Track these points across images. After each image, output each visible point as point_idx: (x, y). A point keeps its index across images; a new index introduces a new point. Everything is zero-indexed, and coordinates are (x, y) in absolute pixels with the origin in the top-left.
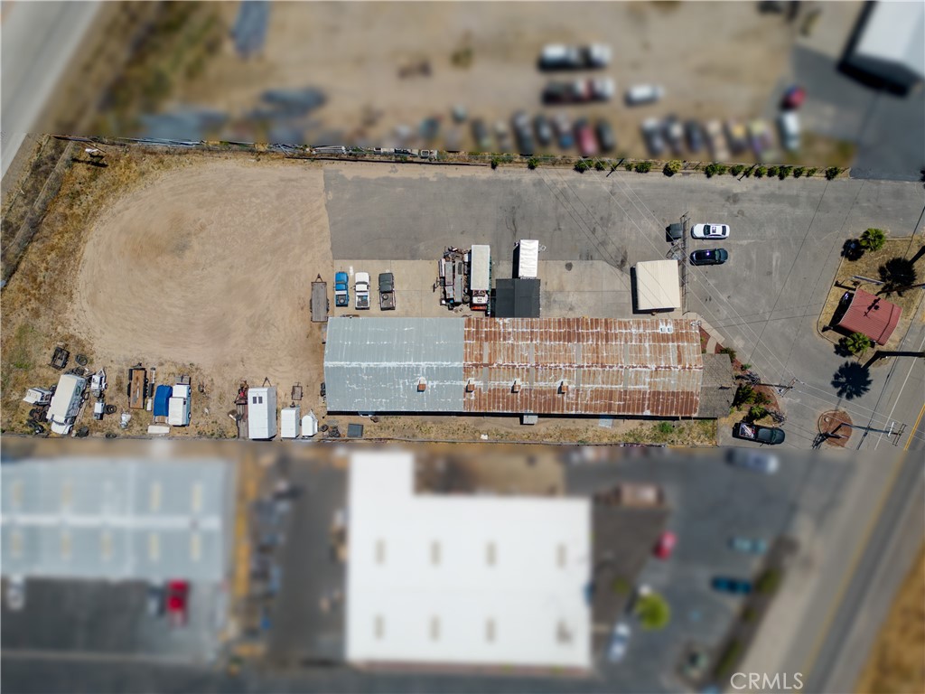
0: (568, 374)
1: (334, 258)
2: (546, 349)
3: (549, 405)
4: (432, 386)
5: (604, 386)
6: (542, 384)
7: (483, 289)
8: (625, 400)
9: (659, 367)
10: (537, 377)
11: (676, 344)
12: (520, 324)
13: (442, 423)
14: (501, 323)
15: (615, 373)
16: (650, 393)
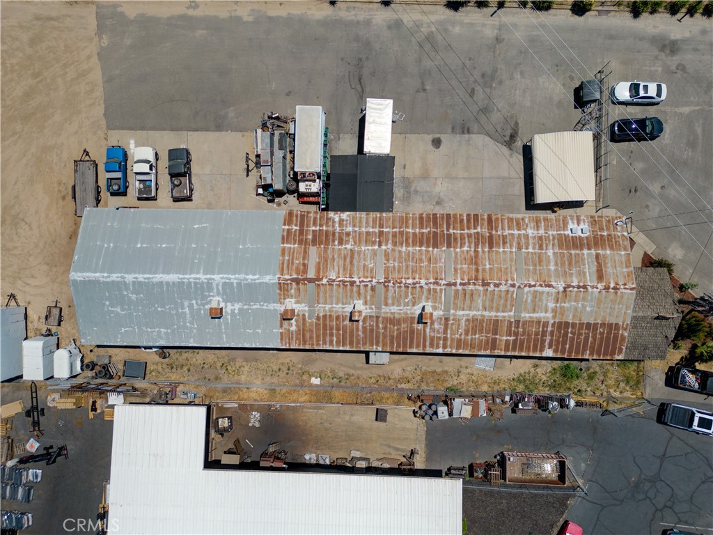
0: (432, 295)
1: (109, 128)
2: (400, 257)
3: (405, 339)
4: (233, 311)
5: (486, 313)
6: (394, 310)
7: (312, 170)
8: (516, 334)
9: (569, 286)
10: (386, 298)
11: (593, 252)
12: (364, 221)
13: (256, 360)
14: (337, 219)
15: (503, 295)
16: (553, 325)
